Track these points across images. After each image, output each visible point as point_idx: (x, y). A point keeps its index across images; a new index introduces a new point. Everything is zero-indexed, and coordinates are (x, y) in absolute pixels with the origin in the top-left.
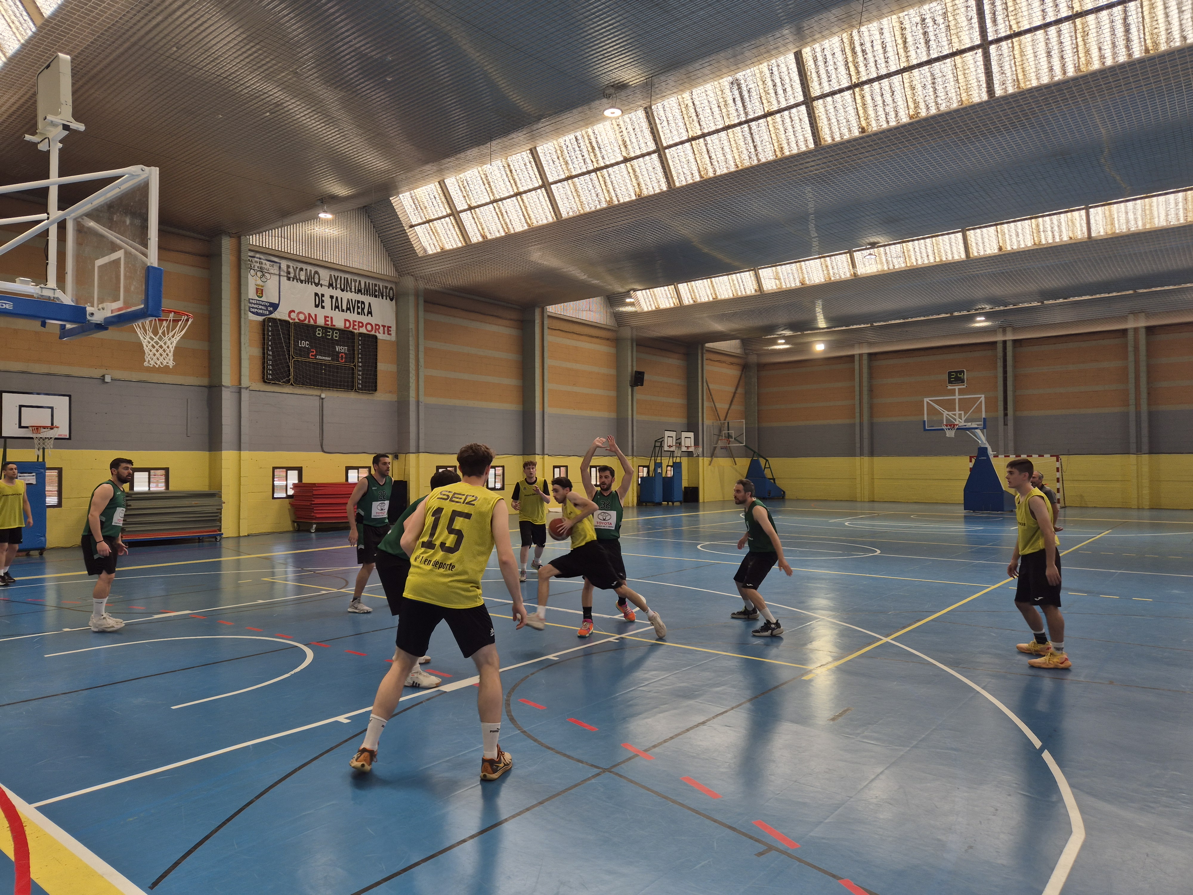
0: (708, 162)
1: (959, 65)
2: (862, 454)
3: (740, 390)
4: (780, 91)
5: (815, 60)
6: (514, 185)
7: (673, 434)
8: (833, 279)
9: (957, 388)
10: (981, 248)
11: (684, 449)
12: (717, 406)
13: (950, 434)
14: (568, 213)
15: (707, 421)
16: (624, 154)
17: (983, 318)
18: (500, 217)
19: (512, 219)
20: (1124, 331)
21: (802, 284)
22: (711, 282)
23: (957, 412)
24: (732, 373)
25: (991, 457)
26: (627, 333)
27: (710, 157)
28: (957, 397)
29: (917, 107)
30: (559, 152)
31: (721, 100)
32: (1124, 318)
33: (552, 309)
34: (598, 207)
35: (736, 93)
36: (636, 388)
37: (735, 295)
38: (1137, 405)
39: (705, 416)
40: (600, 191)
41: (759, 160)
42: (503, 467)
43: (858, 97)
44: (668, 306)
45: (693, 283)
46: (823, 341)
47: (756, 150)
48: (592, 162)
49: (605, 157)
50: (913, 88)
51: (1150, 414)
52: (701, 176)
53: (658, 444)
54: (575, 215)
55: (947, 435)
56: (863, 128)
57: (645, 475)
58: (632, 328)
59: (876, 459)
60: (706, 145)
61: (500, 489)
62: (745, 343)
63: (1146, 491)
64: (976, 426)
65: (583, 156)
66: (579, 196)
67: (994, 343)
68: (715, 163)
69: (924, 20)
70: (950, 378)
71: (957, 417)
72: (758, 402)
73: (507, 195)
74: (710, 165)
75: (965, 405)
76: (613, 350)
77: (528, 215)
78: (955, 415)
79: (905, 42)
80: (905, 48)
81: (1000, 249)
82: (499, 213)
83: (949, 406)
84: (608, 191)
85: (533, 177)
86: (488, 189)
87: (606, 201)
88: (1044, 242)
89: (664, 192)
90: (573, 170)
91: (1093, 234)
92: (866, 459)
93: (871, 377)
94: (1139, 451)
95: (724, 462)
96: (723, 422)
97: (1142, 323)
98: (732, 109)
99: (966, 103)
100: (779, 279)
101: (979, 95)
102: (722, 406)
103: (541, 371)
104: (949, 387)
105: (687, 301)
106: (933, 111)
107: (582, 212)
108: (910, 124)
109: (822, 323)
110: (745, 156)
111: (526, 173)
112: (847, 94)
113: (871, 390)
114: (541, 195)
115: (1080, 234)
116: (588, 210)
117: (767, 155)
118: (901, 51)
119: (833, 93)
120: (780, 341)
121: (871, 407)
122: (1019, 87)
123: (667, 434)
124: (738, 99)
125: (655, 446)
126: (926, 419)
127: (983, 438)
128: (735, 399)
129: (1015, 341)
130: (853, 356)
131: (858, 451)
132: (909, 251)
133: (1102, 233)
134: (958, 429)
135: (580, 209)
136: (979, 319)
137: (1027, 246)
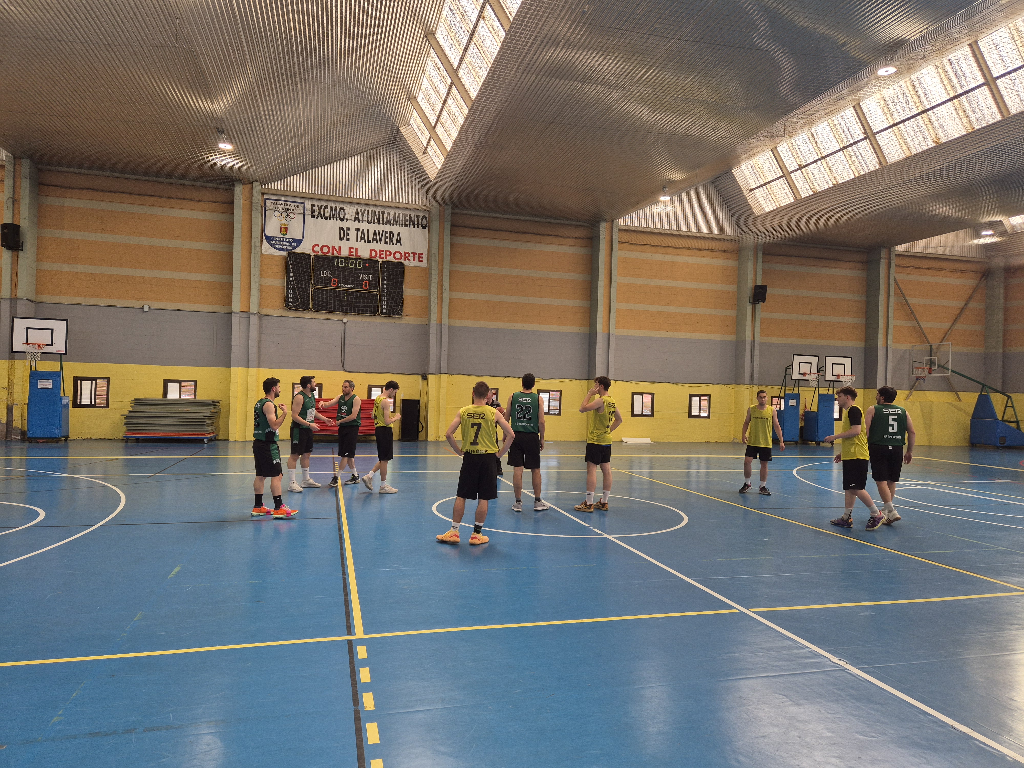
3: (975, 305)
7: (812, 360)
11: (830, 378)
12: (924, 326)
15: (899, 345)
24: (959, 282)
26: (748, 241)
33: (623, 221)
36: (756, 306)
42: (560, 391)
72: (1005, 320)
82: (449, 114)
86: (436, 92)
95: (934, 397)
102: (936, 326)
103: (608, 289)
123: (799, 359)
128: (964, 317)
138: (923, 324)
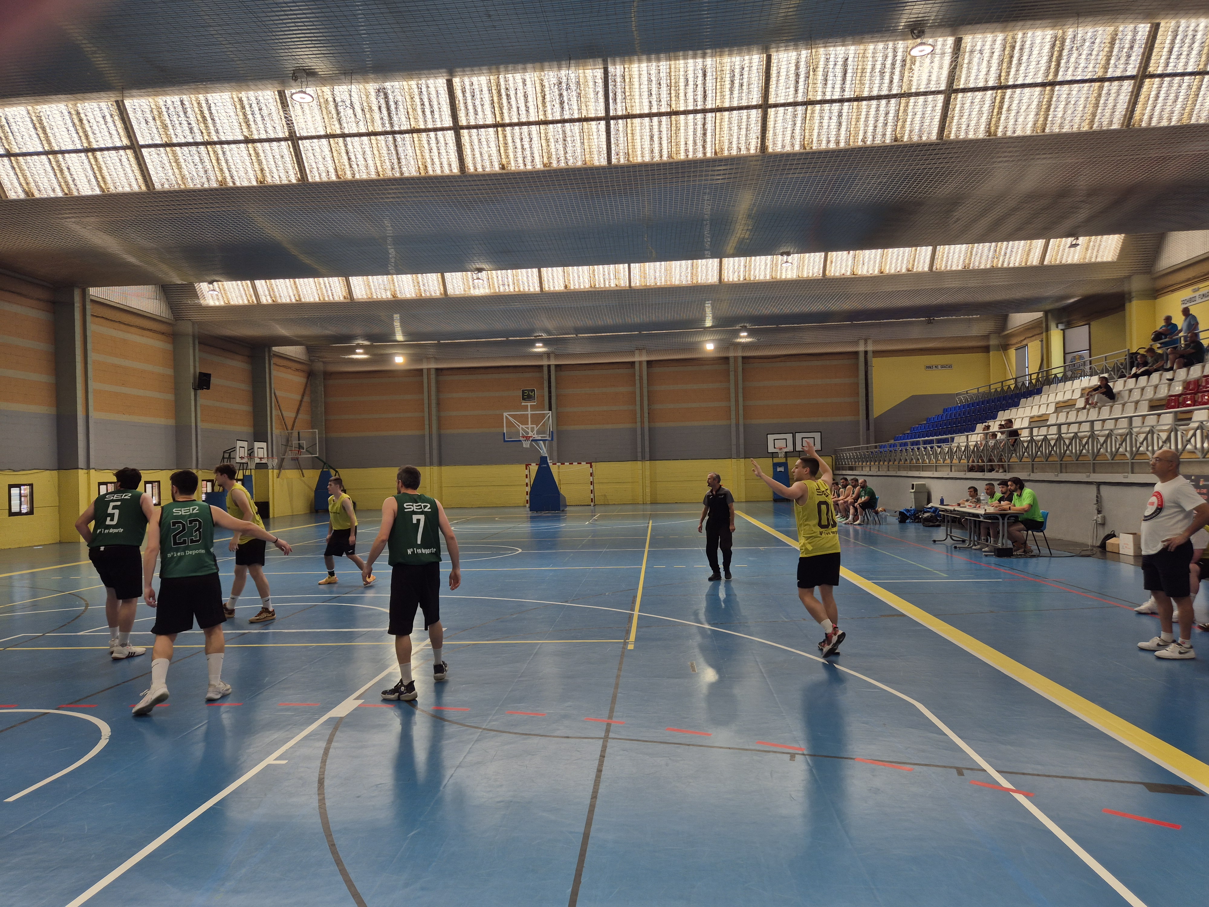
0: (346, 163)
1: (586, 130)
2: (431, 464)
3: (306, 399)
4: (428, 112)
5: (464, 92)
6: (83, 138)
7: (245, 444)
8: (423, 295)
9: (529, 404)
10: (551, 284)
11: (257, 461)
12: (284, 415)
13: (526, 445)
14: (163, 185)
15: (276, 431)
16: (246, 134)
17: (541, 345)
18: (57, 172)
19: (76, 178)
20: (633, 363)
21: (394, 297)
22: (295, 282)
23: (530, 426)
24: (298, 380)
25: (550, 464)
26: (187, 328)
27: (349, 159)
28: (529, 412)
29: (549, 158)
30: (155, 112)
31: (365, 104)
32: (632, 353)
33: (94, 292)
34: (206, 186)
35: (382, 102)
36: (199, 392)
37: (322, 299)
38: (642, 422)
39: (274, 424)
40: (209, 166)
41: (402, 173)
42: (31, 485)
43: (500, 136)
44: (241, 302)
45: (273, 281)
46: (402, 354)
47: (399, 163)
48: (202, 133)
49: (221, 131)
50: (547, 140)
51: (650, 429)
52: (338, 176)
53: (227, 455)
54: (172, 189)
55: (524, 446)
56: (503, 165)
57: (209, 490)
58: (194, 323)
59: (444, 468)
60: (346, 146)
61: (26, 514)
62: (310, 350)
63: (648, 490)
64: (540, 438)
65: (189, 124)
66: (180, 168)
67: (542, 366)
68: (355, 166)
69: (561, 83)
70: (523, 395)
71: (529, 431)
72: (325, 412)
73: (71, 147)
74: (348, 166)
75: (536, 420)
76: (169, 347)
77: (103, 178)
78: (528, 428)
79: (544, 98)
80: (544, 102)
81: (566, 287)
82: (56, 168)
83: (523, 420)
84: (221, 170)
85: (114, 132)
86: (42, 135)
87: (217, 180)
88: (597, 286)
89: (293, 185)
90: (173, 136)
91: (633, 285)
92: (435, 469)
93: (438, 391)
94: (643, 459)
95: (291, 474)
96: (290, 431)
97: (645, 358)
98: (377, 116)
99: (589, 164)
100: (370, 289)
101: (600, 160)
102: (290, 415)
103: (83, 365)
104: (523, 404)
105: (265, 300)
106: (562, 165)
107: (183, 187)
108: (543, 172)
109: (400, 337)
110: (388, 165)
111: (104, 126)
112: (491, 130)
113: (438, 404)
114: (124, 159)
115: (624, 283)
116: (191, 186)
117: (410, 170)
118: (540, 106)
119: (477, 127)
120: (358, 351)
121: (439, 419)
122: (628, 160)
123: (240, 444)
124: (384, 106)
125: (223, 458)
126: (505, 431)
127: (545, 450)
128: (302, 408)
129: (557, 366)
130: (422, 370)
131: (428, 460)
132: (492, 278)
133: (638, 284)
134: (532, 440)
135: (180, 182)
136: (537, 345)
137: (585, 288)
138: (285, 414)
